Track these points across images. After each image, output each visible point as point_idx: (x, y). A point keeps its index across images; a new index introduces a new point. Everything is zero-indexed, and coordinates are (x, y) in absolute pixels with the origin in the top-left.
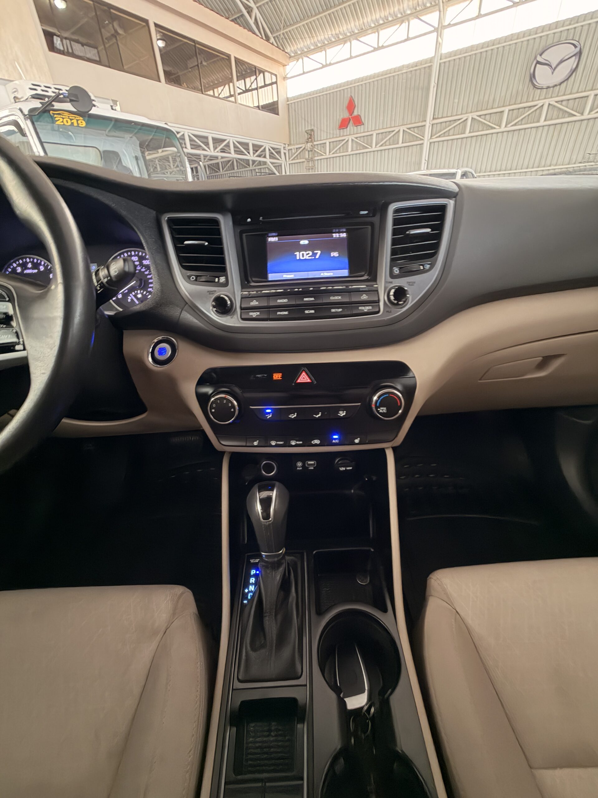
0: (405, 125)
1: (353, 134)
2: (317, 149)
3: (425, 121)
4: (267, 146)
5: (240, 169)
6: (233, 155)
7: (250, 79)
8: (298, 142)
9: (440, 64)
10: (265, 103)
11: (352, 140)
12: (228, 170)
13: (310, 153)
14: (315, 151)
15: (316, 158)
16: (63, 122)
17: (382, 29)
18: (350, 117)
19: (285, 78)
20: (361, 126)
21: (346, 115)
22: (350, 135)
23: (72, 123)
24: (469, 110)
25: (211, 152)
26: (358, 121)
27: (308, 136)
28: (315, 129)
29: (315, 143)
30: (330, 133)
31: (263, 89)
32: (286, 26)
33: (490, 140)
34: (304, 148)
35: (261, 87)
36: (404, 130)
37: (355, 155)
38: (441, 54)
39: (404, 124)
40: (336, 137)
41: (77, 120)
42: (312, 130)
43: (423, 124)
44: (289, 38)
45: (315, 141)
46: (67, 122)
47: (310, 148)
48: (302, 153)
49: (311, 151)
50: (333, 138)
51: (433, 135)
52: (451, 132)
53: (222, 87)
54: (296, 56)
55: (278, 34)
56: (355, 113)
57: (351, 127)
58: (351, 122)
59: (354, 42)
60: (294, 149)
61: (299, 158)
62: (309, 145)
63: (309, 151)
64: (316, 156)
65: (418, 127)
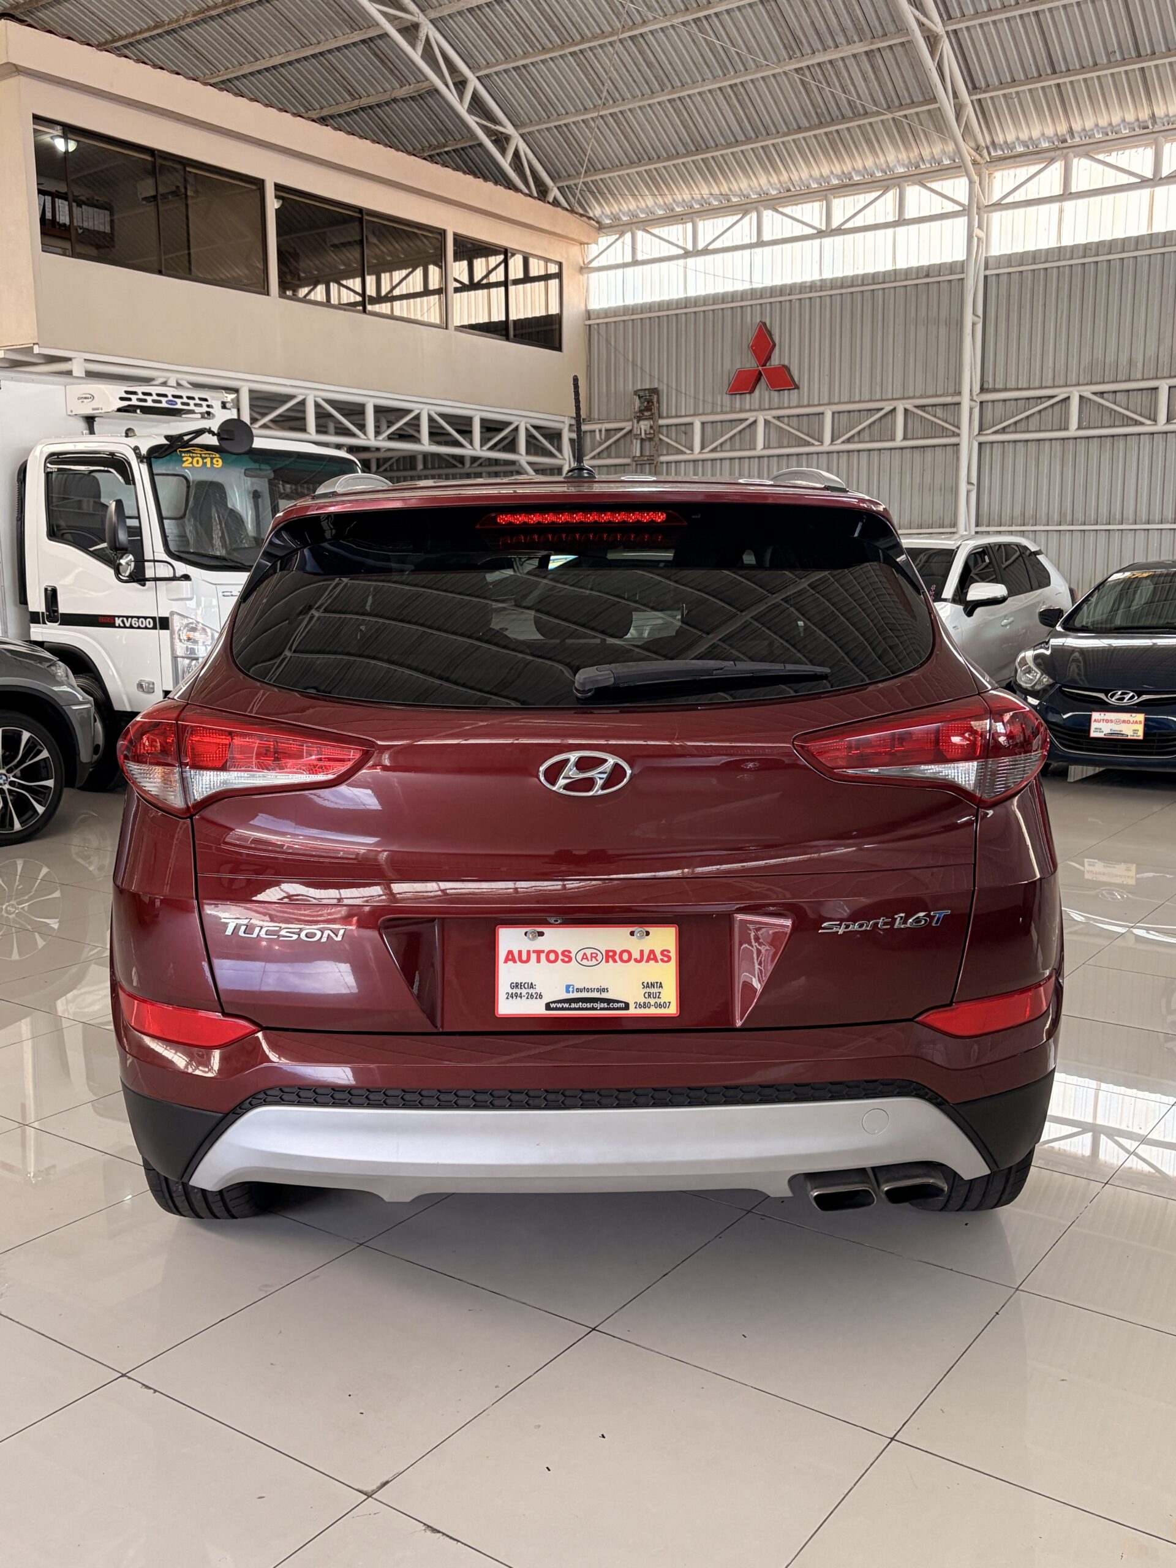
0: (909, 398)
1: (770, 409)
2: (667, 437)
3: (960, 393)
4: (523, 421)
5: (433, 468)
6: (426, 445)
7: (487, 262)
8: (612, 415)
9: (986, 277)
10: (522, 316)
11: (766, 422)
12: (395, 468)
13: (647, 444)
14: (660, 439)
15: (663, 459)
16: (192, 463)
17: (834, 197)
18: (760, 368)
19: (584, 269)
20: (791, 391)
21: (750, 363)
22: (761, 409)
23: (205, 464)
24: (1073, 378)
25: (368, 439)
26: (783, 380)
27: (642, 403)
28: (663, 389)
29: (661, 422)
30: (704, 401)
31: (521, 287)
32: (592, 169)
33: (1136, 448)
34: (631, 431)
35: (516, 282)
36: (906, 410)
37: (775, 458)
38: (986, 259)
39: (906, 396)
40: (722, 412)
41: (212, 459)
42: (655, 391)
43: (956, 399)
44: (598, 192)
45: (660, 417)
46: (198, 462)
47: (646, 434)
48: (622, 441)
49: (651, 439)
50: (712, 413)
51: (985, 426)
52: (1033, 423)
53: (404, 272)
54: (618, 227)
55: (571, 182)
56: (775, 361)
57: (762, 392)
58: (764, 381)
59: (768, 215)
60: (600, 431)
61: (613, 454)
62: (644, 425)
63: (642, 440)
64: (665, 452)
65: (944, 405)
